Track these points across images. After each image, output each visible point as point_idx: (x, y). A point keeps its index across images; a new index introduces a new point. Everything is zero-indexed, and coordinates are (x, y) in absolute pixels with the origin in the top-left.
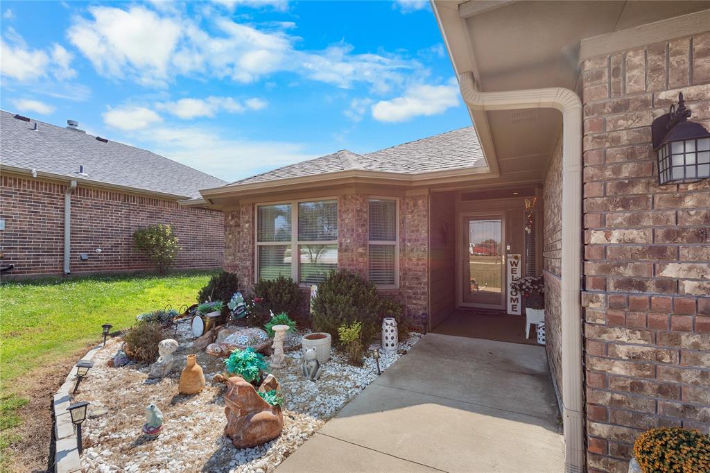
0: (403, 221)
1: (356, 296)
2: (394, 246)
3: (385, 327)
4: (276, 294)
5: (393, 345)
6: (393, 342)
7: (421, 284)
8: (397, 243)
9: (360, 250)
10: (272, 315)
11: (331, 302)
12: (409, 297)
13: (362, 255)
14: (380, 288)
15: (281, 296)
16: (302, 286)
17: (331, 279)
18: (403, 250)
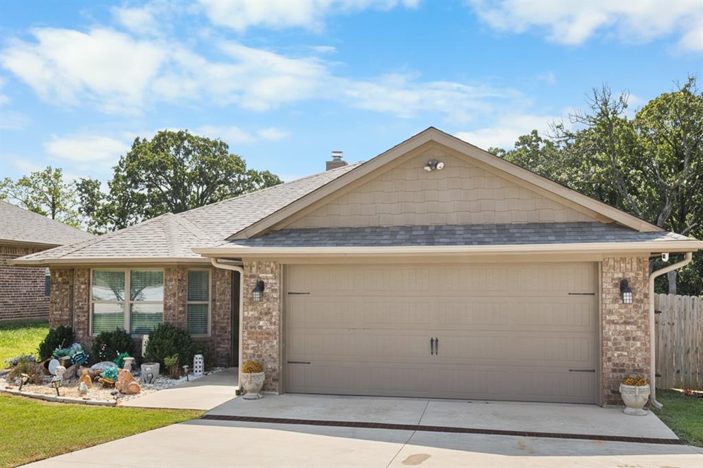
0: (214, 286)
1: (176, 341)
2: (207, 305)
3: (195, 360)
4: (117, 341)
5: (200, 371)
6: (201, 369)
7: (226, 332)
8: (210, 303)
9: (181, 309)
10: (118, 354)
11: (159, 345)
12: (218, 343)
13: (181, 312)
14: (193, 336)
15: (121, 343)
16: (134, 336)
17: (159, 330)
18: (214, 309)
